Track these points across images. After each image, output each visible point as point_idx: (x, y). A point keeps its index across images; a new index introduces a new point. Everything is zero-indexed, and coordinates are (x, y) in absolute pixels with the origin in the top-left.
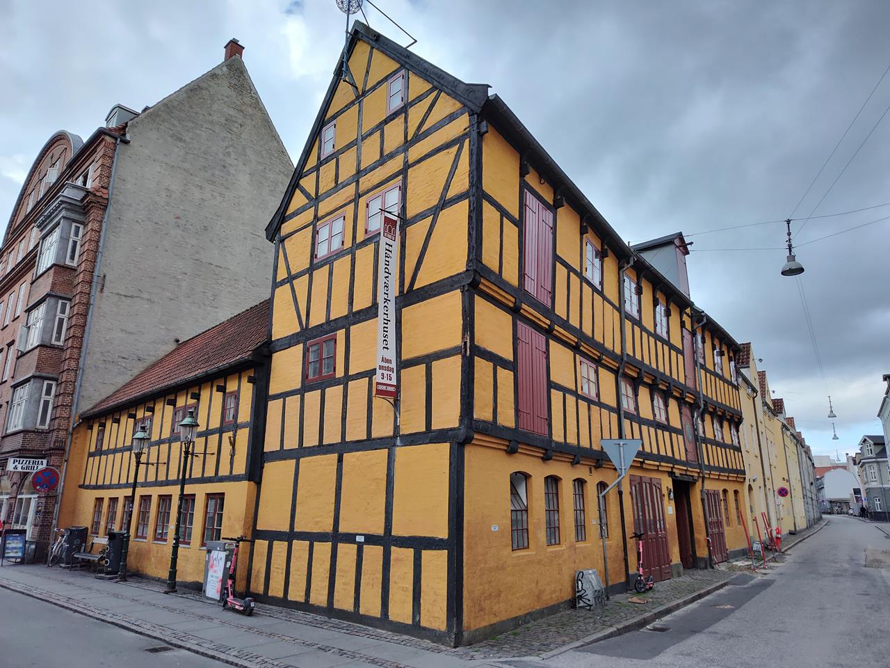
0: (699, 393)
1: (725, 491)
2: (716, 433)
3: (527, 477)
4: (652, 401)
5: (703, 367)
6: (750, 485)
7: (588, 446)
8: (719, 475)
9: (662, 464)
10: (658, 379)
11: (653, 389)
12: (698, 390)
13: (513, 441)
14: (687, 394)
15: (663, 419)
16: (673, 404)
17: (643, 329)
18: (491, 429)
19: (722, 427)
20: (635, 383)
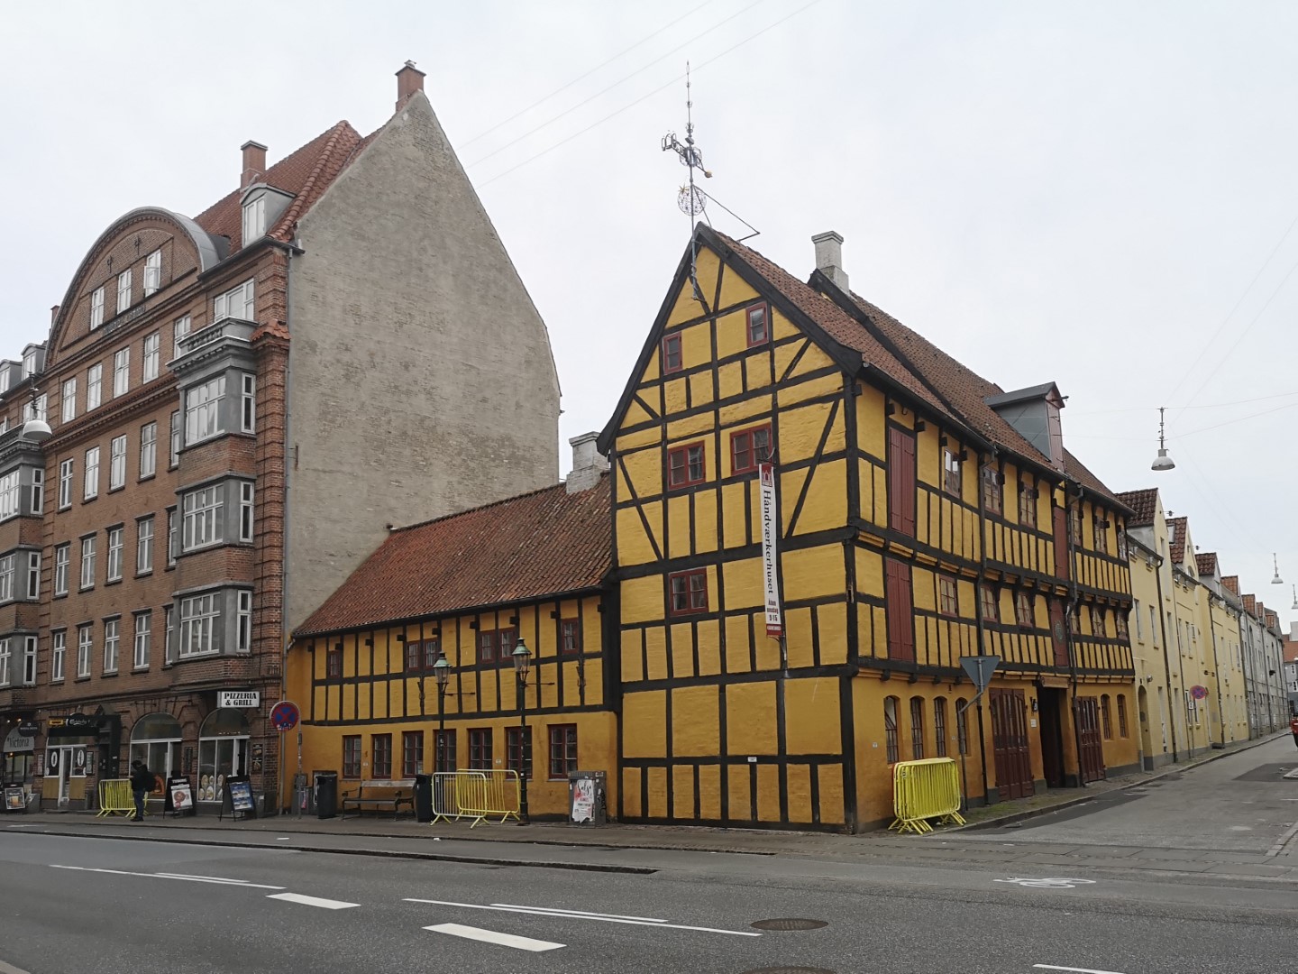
0: (1072, 583)
1: (1105, 697)
2: (1095, 627)
3: (895, 700)
4: (1015, 603)
5: (1080, 549)
6: (1142, 688)
7: (948, 665)
8: (1097, 679)
9: (1026, 673)
10: (1022, 578)
11: (1016, 589)
12: (1072, 579)
13: (885, 670)
14: (1057, 587)
15: (1028, 623)
16: (1040, 602)
17: (1005, 523)
18: (871, 662)
19: (1103, 618)
20: (995, 588)
